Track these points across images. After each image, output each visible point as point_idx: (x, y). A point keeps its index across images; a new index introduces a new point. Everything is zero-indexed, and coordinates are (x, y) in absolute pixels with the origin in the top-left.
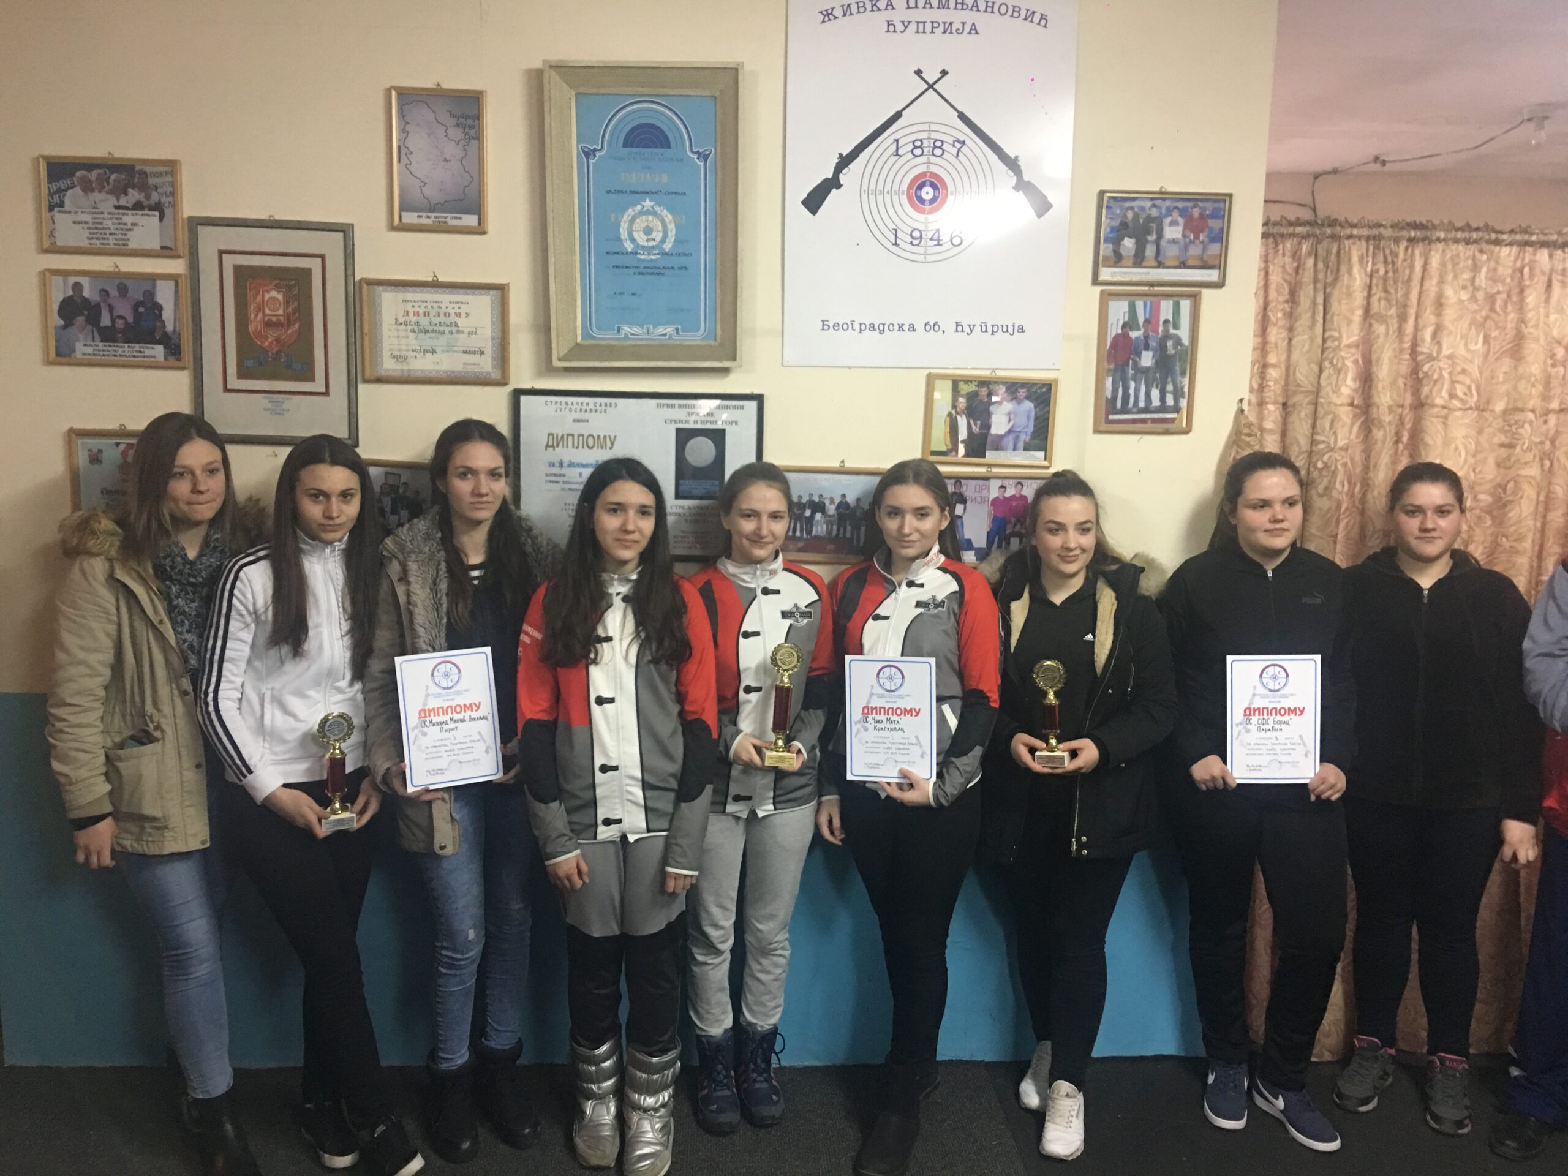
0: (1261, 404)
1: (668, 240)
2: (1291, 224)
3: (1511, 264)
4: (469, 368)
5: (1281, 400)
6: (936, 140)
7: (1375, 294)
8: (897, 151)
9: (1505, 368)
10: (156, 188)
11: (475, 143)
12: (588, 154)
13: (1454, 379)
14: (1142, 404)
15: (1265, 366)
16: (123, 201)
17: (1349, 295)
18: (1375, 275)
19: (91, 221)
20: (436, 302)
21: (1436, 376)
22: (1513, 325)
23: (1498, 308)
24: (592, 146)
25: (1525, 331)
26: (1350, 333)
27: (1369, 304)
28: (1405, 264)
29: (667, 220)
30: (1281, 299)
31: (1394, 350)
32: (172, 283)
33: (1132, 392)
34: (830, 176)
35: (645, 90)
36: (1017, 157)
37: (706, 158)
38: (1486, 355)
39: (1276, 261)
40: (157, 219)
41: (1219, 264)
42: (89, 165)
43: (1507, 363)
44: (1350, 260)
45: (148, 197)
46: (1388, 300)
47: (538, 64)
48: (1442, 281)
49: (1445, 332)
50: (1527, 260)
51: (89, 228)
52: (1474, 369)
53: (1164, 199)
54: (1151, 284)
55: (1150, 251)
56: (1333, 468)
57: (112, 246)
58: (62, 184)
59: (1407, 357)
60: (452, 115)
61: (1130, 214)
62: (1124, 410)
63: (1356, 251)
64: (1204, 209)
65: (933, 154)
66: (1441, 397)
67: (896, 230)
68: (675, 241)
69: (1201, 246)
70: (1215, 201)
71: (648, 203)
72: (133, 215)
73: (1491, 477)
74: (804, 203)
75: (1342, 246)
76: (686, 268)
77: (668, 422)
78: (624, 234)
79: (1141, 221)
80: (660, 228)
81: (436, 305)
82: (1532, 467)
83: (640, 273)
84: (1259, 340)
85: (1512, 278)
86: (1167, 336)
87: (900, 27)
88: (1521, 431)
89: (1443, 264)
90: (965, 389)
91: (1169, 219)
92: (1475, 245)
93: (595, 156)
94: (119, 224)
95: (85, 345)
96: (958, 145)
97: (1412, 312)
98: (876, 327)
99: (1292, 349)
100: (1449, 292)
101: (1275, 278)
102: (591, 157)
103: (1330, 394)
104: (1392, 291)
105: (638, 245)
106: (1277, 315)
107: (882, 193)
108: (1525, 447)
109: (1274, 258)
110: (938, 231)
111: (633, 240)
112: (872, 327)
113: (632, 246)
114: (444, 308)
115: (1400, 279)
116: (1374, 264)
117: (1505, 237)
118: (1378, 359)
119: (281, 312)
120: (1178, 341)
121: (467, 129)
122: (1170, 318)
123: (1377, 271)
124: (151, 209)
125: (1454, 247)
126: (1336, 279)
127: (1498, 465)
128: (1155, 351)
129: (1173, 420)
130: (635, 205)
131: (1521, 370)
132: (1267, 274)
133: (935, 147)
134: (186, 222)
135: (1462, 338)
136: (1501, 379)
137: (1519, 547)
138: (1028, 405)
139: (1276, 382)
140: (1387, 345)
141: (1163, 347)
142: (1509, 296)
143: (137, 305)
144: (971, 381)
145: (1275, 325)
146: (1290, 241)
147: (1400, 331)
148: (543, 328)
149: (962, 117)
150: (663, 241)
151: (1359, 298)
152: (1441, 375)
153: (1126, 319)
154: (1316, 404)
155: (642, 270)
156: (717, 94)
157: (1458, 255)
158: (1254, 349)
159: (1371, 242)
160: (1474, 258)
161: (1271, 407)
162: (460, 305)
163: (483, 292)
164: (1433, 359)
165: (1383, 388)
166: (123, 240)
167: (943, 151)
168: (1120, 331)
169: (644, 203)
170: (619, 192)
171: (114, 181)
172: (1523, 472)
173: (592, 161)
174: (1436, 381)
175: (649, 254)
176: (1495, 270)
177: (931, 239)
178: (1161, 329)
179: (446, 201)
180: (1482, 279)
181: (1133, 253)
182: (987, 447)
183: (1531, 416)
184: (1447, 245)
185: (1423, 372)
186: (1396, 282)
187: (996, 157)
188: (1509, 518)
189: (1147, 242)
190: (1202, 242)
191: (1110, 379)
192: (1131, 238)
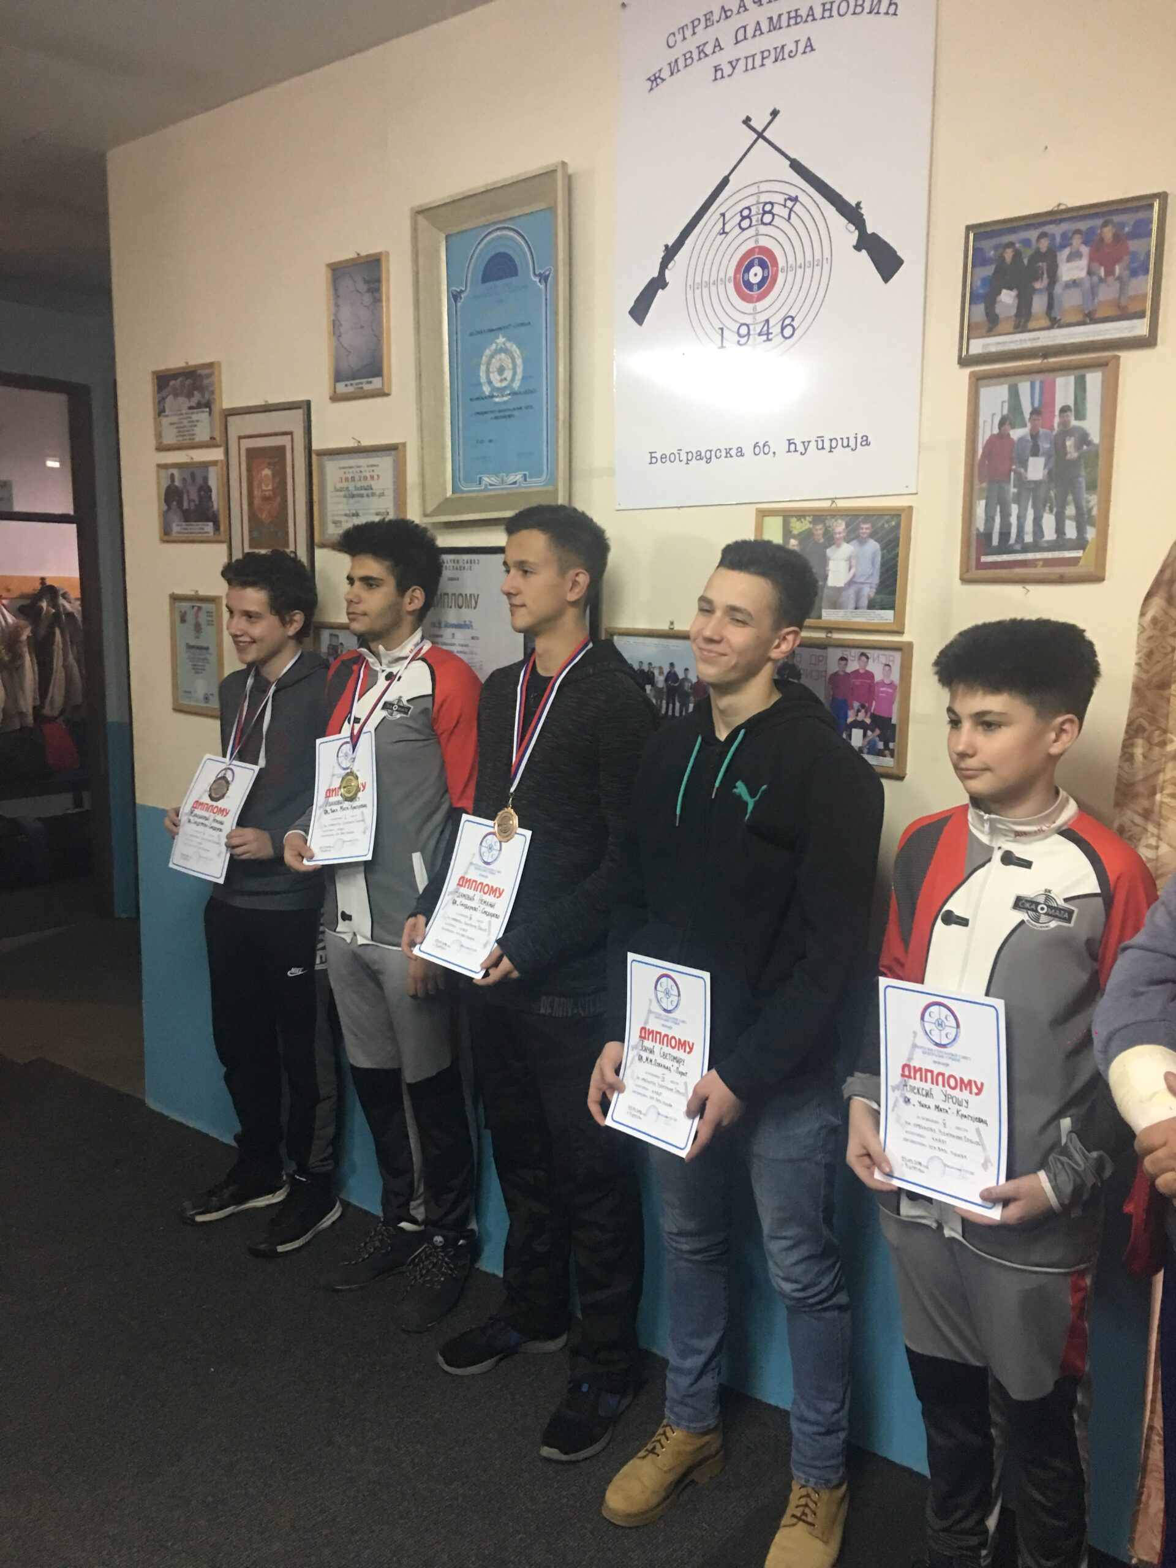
1: (516, 378)
10: (206, 388)
11: (379, 305)
12: (456, 297)
14: (1029, 538)
16: (192, 402)
20: (358, 467)
24: (459, 287)
29: (516, 356)
32: (217, 469)
33: (1013, 520)
34: (656, 275)
35: (498, 217)
36: (858, 204)
37: (546, 279)
40: (208, 414)
41: (1147, 306)
51: (178, 428)
53: (1059, 221)
54: (1041, 355)
55: (1039, 303)
57: (186, 441)
60: (366, 282)
61: (1009, 254)
62: (1004, 547)
64: (1123, 225)
68: (521, 377)
70: (1137, 209)
71: (499, 342)
72: (197, 413)
74: (631, 312)
76: (532, 406)
78: (483, 379)
79: (1026, 261)
80: (510, 366)
81: (358, 470)
83: (496, 418)
86: (1066, 431)
87: (727, 70)
91: (1066, 252)
95: (180, 526)
98: (703, 454)
102: (459, 299)
105: (494, 389)
111: (490, 383)
112: (700, 456)
113: (489, 389)
114: (363, 472)
119: (270, 487)
120: (1083, 438)
121: (372, 294)
122: (1071, 404)
124: (205, 406)
128: (1048, 457)
129: (1075, 561)
130: (491, 344)
134: (223, 414)
138: (873, 546)
141: (1059, 448)
143: (200, 489)
144: (804, 516)
149: (797, 166)
150: (513, 380)
153: (1005, 412)
155: (497, 414)
156: (553, 204)
162: (373, 468)
163: (388, 453)
166: (193, 435)
170: (478, 332)
171: (187, 386)
173: (459, 304)
175: (503, 396)
178: (1057, 420)
179: (361, 367)
181: (1013, 311)
187: (834, 210)
189: (1034, 290)
190: (1119, 278)
191: (983, 503)
192: (1011, 289)
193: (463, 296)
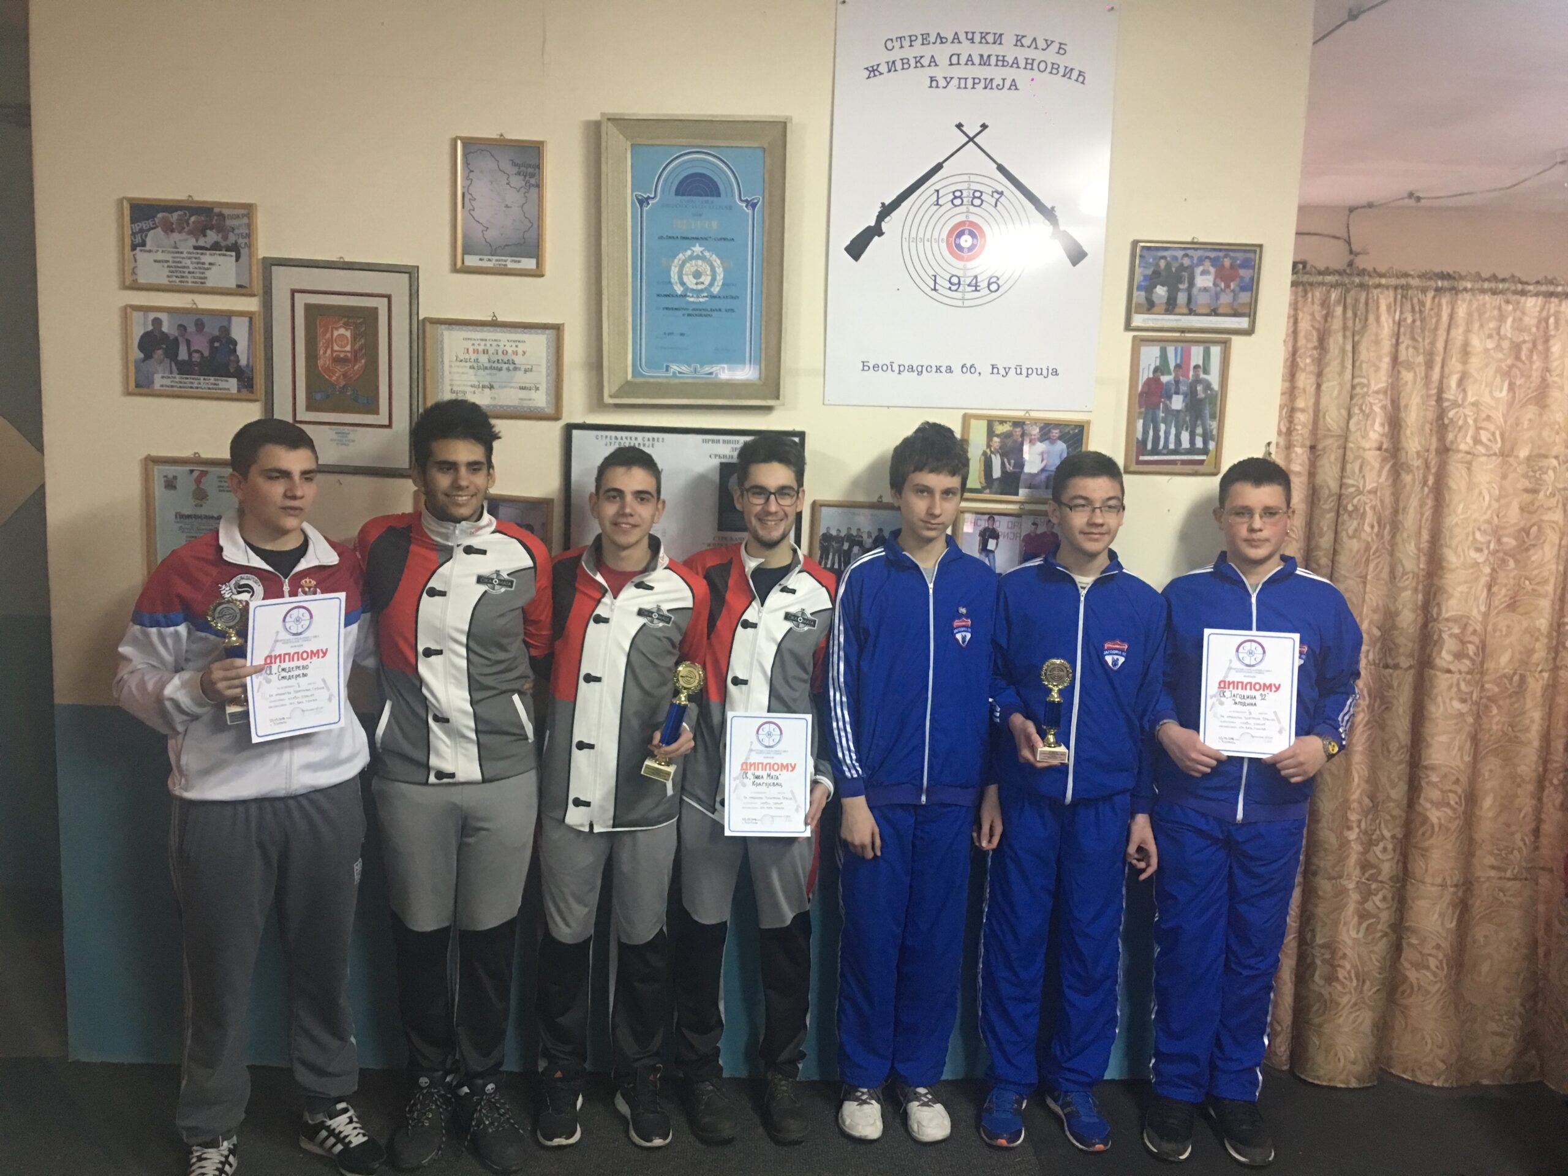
0: (1289, 447)
1: (716, 284)
2: (1320, 273)
3: (1537, 314)
4: (526, 403)
5: (1308, 443)
6: (976, 191)
7: (1403, 342)
8: (937, 200)
9: (1530, 416)
10: (233, 230)
11: (534, 191)
12: (643, 202)
13: (1479, 425)
14: (1172, 446)
15: (1293, 410)
16: (201, 243)
17: (1377, 342)
18: (1402, 323)
19: (171, 260)
20: (496, 340)
21: (1460, 423)
22: (1539, 373)
23: (1523, 358)
24: (645, 194)
25: (1550, 379)
26: (1379, 380)
27: (1397, 351)
28: (1432, 313)
29: (715, 264)
30: (1310, 345)
31: (1422, 396)
32: (246, 319)
33: (1162, 434)
34: (873, 224)
35: (698, 142)
36: (1053, 208)
37: (754, 206)
38: (1511, 404)
39: (1305, 309)
40: (234, 258)
41: (1250, 311)
42: (170, 207)
43: (1531, 411)
44: (1378, 308)
45: (225, 238)
46: (1415, 348)
47: (596, 117)
48: (1468, 331)
49: (1471, 380)
50: (1552, 311)
51: (168, 267)
52: (1498, 416)
53: (1196, 249)
54: (1183, 331)
55: (1182, 298)
56: (1362, 510)
57: (190, 284)
58: (144, 225)
59: (1433, 403)
60: (515, 164)
61: (1162, 263)
62: (1155, 451)
63: (1385, 300)
64: (1234, 259)
65: (972, 204)
66: (1466, 443)
67: (935, 276)
68: (723, 284)
69: (1232, 294)
70: (1245, 251)
71: (698, 249)
72: (211, 255)
73: (1513, 521)
74: (848, 249)
75: (1370, 296)
76: (733, 310)
77: (713, 456)
78: (674, 277)
79: (1174, 270)
80: (709, 272)
81: (494, 344)
82: (1554, 512)
83: (689, 315)
84: (1287, 384)
85: (1538, 328)
86: (1197, 381)
87: (942, 83)
88: (1545, 477)
89: (1470, 314)
90: (1000, 429)
91: (1201, 268)
92: (1500, 296)
93: (648, 204)
94: (198, 263)
95: (163, 377)
96: (996, 196)
97: (1438, 359)
98: (915, 368)
99: (1322, 394)
100: (1476, 342)
101: (1305, 325)
102: (645, 204)
103: (1360, 439)
104: (1420, 340)
105: (687, 289)
106: (1306, 362)
107: (922, 240)
108: (1548, 493)
109: (1304, 306)
110: (976, 277)
111: (683, 284)
112: (911, 369)
113: (682, 289)
114: (502, 346)
115: (1428, 327)
116: (1401, 313)
117: (1531, 288)
118: (1406, 406)
119: (348, 348)
120: (1208, 386)
121: (527, 178)
122: (1201, 363)
123: (1405, 320)
124: (228, 249)
125: (1481, 297)
126: (1365, 326)
127: (1522, 509)
128: (1186, 396)
129: (1201, 462)
130: (686, 250)
131: (1545, 418)
132: (1296, 322)
133: (974, 197)
134: (261, 262)
135: (1486, 386)
136: (1526, 426)
137: (1541, 590)
138: (1061, 446)
139: (1304, 425)
140: (1415, 392)
141: (1193, 391)
142: (1535, 345)
143: (213, 340)
144: (1006, 422)
145: (1304, 370)
146: (1320, 289)
147: (1427, 378)
148: (596, 365)
149: (1001, 168)
150: (711, 284)
151: (1387, 345)
152: (1466, 422)
153: (1158, 364)
154: (1345, 448)
155: (690, 312)
156: (766, 146)
157: (1484, 304)
158: (1282, 394)
159: (1399, 291)
160: (1500, 309)
161: (1299, 450)
162: (517, 343)
163: (539, 331)
164: (1459, 406)
165: (1412, 433)
166: (200, 278)
167: (982, 201)
168: (1151, 376)
169: (694, 249)
170: (670, 238)
171: (194, 222)
172: (1545, 518)
173: (645, 209)
174: (1460, 428)
175: (698, 297)
176: (1521, 319)
177: (969, 285)
178: (1191, 373)
179: (507, 245)
180: (1507, 328)
181: (1165, 300)
182: (1021, 484)
183: (1554, 462)
184: (1474, 295)
185: (1449, 418)
186: (1423, 330)
187: (1033, 207)
188: (1533, 562)
189: (1179, 290)
190: (1233, 291)
191: (1141, 421)
192: (1163, 286)
193: (651, 202)
